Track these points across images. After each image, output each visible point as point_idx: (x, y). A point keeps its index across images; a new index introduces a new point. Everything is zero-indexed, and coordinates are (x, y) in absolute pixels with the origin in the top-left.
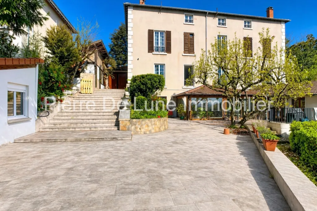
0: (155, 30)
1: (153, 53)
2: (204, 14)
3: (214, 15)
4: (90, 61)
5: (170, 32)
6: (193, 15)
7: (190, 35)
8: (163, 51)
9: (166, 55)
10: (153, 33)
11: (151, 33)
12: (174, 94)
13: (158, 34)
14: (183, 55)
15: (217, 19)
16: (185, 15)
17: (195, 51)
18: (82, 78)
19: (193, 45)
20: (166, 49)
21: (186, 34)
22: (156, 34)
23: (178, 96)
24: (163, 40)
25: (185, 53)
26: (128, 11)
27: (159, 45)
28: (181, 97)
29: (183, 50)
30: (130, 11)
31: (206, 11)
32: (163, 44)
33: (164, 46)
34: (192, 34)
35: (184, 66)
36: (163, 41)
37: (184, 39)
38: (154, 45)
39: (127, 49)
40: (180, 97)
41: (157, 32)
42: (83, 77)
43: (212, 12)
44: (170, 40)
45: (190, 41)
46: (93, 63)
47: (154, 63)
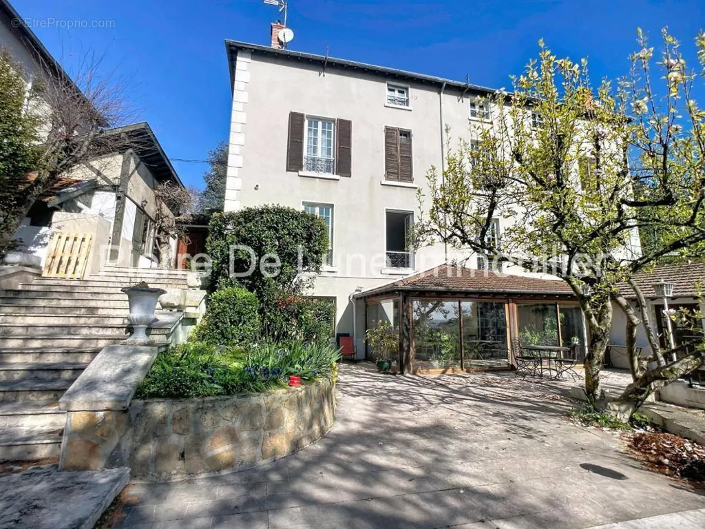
0: (308, 117)
1: (301, 173)
2: (436, 86)
3: (460, 91)
4: (104, 183)
5: (349, 122)
6: (407, 89)
7: (401, 135)
8: (328, 170)
9: (338, 180)
10: (302, 121)
11: (296, 122)
12: (356, 291)
13: (316, 126)
14: (382, 185)
15: (467, 101)
16: (388, 85)
17: (414, 176)
18: (59, 228)
19: (408, 160)
20: (338, 165)
21: (389, 132)
22: (310, 125)
23: (369, 297)
24: (329, 142)
25: (387, 178)
26: (238, 63)
27: (319, 155)
28: (379, 298)
29: (384, 172)
30: (243, 62)
31: (440, 79)
32: (329, 153)
33: (332, 158)
34: (407, 134)
35: (385, 214)
36: (329, 144)
37: (387, 143)
38: (305, 153)
39: (227, 158)
40: (374, 299)
41: (314, 120)
42: (60, 224)
43: (456, 82)
44: (349, 143)
45: (401, 150)
46: (114, 188)
47: (302, 201)
